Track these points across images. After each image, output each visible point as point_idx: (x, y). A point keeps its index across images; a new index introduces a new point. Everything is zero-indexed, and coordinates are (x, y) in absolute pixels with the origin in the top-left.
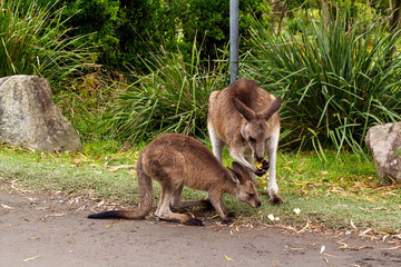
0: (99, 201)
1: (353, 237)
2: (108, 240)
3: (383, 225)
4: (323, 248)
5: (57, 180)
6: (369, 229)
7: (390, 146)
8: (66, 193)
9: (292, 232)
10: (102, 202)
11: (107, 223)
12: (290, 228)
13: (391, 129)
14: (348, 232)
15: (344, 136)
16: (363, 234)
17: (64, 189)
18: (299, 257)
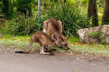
0: (15, 49)
1: (84, 55)
2: (21, 58)
3: (91, 52)
4: (78, 58)
5: (2, 44)
6: (87, 54)
7: (84, 34)
8: (5, 47)
9: (68, 55)
10: (16, 49)
11: (19, 54)
12: (67, 54)
13: (84, 30)
14: (82, 54)
15: (68, 33)
16: (86, 55)
17: (4, 46)
18: (73, 61)
